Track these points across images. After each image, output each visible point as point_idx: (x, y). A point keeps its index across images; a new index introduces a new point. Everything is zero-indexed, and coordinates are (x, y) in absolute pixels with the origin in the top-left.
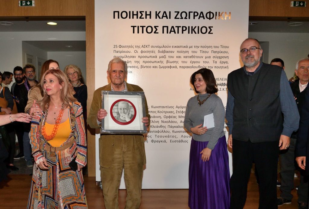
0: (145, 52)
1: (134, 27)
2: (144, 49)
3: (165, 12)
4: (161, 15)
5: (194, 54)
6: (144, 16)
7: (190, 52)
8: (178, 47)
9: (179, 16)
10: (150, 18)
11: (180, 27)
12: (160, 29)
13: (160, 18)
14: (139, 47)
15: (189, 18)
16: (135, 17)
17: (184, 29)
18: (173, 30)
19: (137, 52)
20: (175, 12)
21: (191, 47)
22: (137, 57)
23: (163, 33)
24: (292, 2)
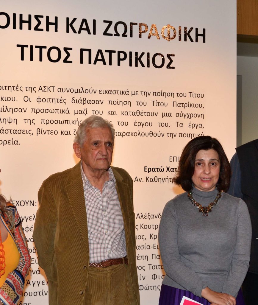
0: (46, 100)
1: (22, 47)
2: (42, 95)
3: (84, 21)
4: (76, 26)
5: (141, 108)
6: (43, 26)
7: (134, 104)
8: (111, 92)
9: (111, 30)
10: (56, 30)
11: (114, 52)
12: (75, 56)
13: (75, 32)
14: (32, 89)
15: (131, 36)
16: (25, 26)
17: (122, 56)
18: (100, 57)
19: (29, 100)
20: (105, 21)
21: (136, 93)
22: (29, 110)
23: (82, 62)
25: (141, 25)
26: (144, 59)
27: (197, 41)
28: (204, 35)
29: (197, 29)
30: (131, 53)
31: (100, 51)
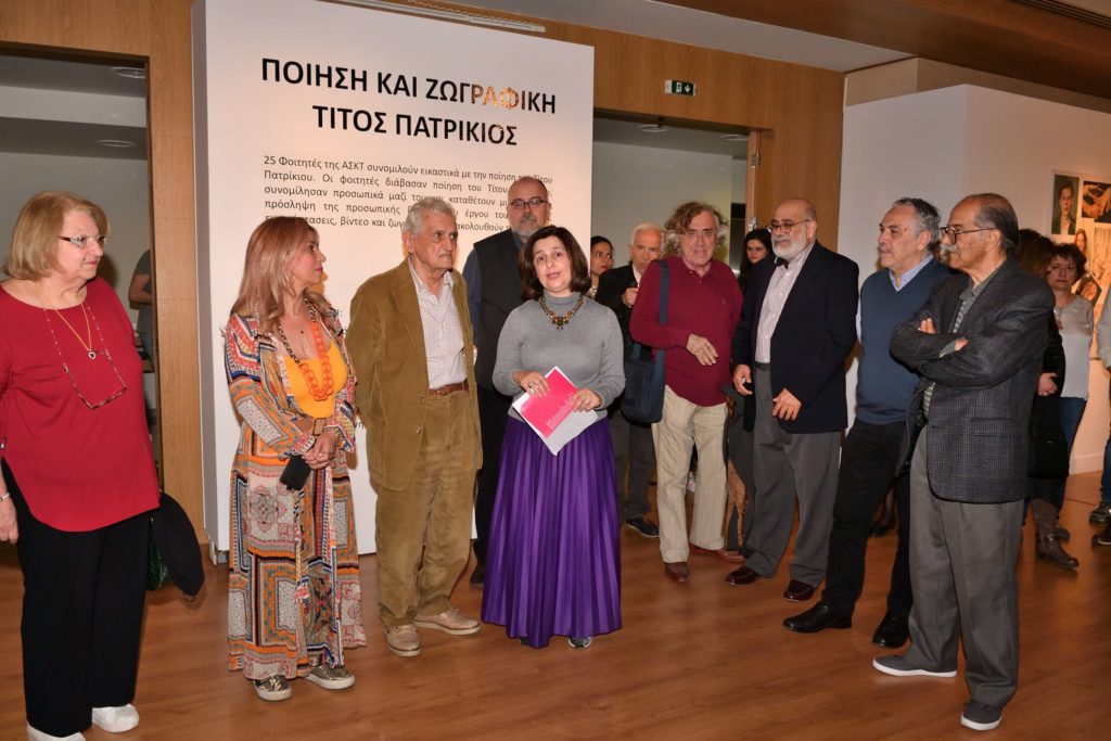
0: (352, 181)
1: (321, 109)
2: (348, 173)
3: (401, 78)
4: (392, 84)
5: (474, 194)
6: (347, 82)
7: (465, 188)
8: (436, 173)
9: (437, 92)
10: (365, 89)
11: (440, 120)
12: (389, 123)
13: (389, 92)
14: (334, 166)
15: (462, 100)
16: (324, 81)
17: (450, 127)
18: (422, 127)
19: (330, 179)
20: (428, 80)
21: (468, 175)
22: (330, 193)
23: (398, 132)
24: (669, 83)
25: (474, 87)
26: (478, 131)
27: (544, 110)
28: (553, 104)
29: (544, 96)
30: (461, 123)
31: (422, 119)
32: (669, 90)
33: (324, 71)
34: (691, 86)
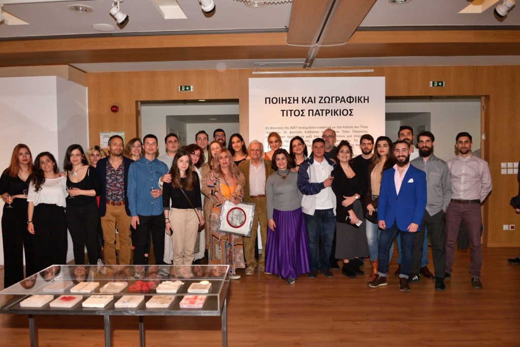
0: (294, 132)
1: (283, 111)
2: (292, 130)
3: (310, 98)
4: (307, 100)
6: (292, 101)
9: (323, 101)
10: (298, 103)
11: (324, 110)
12: (306, 113)
13: (306, 103)
14: (287, 128)
15: (332, 102)
16: (284, 102)
17: (328, 112)
18: (317, 113)
19: (286, 132)
20: (320, 97)
22: (286, 137)
23: (309, 115)
24: (431, 83)
25: (336, 97)
26: (338, 112)
27: (364, 102)
28: (368, 99)
30: (332, 110)
31: (317, 110)
32: (431, 86)
33: (284, 99)
34: (442, 83)
